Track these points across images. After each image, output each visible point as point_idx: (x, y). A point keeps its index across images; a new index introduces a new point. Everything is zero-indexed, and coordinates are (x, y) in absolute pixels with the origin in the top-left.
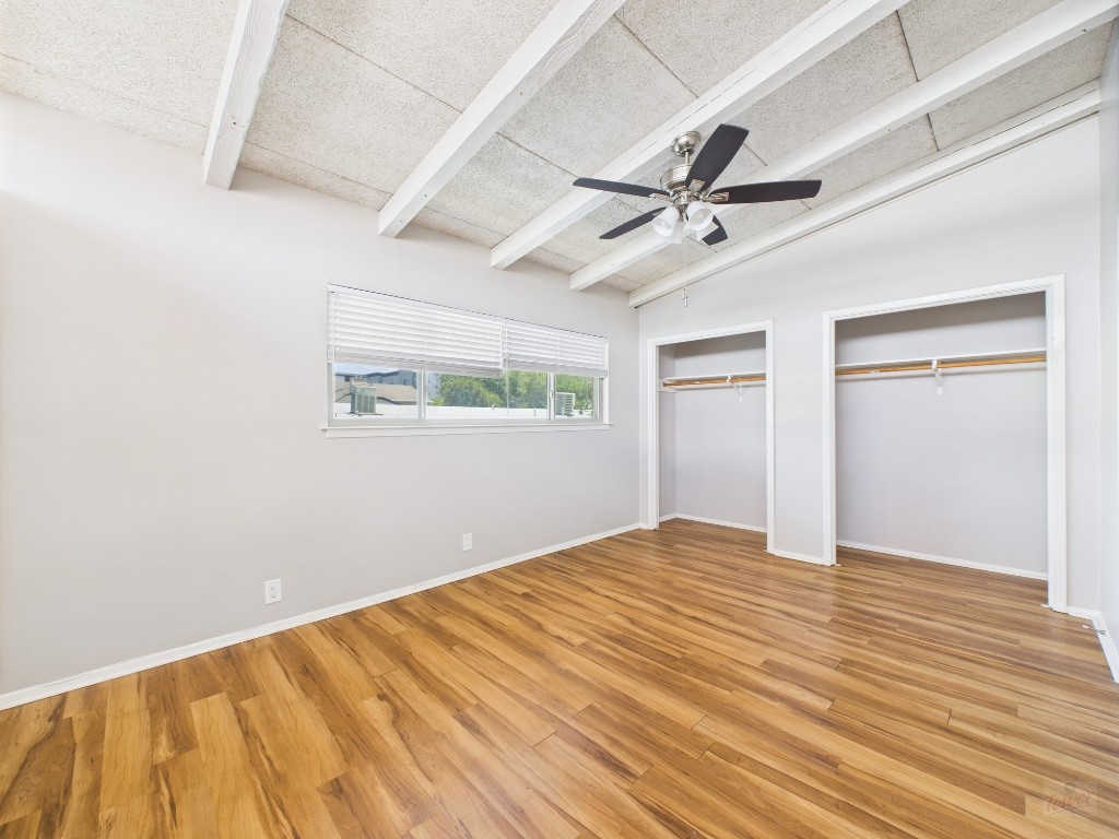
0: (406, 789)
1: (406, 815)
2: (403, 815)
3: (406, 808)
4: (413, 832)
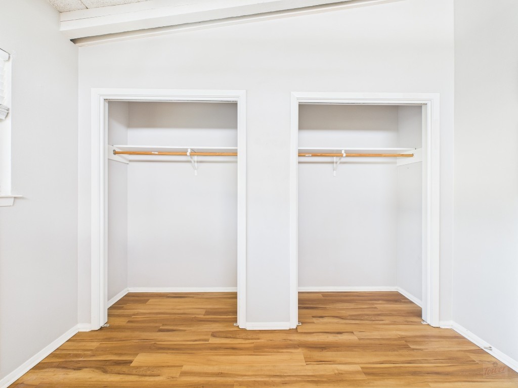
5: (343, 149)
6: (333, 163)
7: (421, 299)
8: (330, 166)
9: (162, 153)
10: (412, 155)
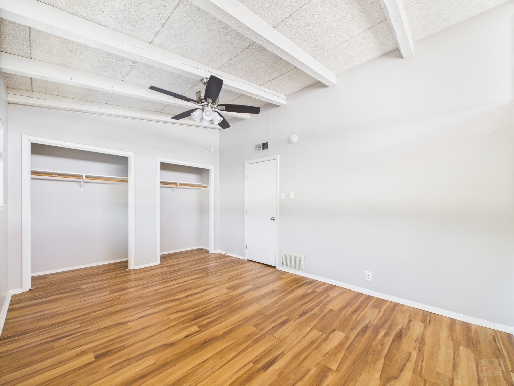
0: (317, 379)
1: (329, 374)
2: (330, 375)
3: (326, 375)
4: (335, 370)
5: (178, 182)
6: (172, 188)
7: (209, 247)
8: (171, 189)
9: (60, 175)
10: (206, 187)
